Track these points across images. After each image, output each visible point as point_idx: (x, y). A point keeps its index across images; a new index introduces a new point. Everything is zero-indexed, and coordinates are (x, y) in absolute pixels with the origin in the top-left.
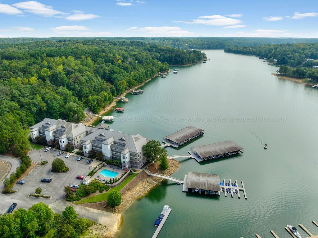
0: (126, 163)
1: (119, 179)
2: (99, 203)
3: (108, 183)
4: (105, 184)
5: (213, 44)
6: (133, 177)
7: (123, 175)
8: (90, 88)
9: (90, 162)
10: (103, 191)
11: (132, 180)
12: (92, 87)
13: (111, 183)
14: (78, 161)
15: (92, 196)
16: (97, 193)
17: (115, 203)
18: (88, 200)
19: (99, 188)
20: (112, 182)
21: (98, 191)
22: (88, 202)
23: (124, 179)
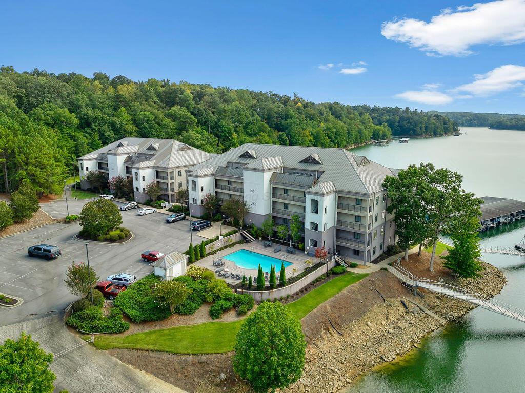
0: (321, 228)
1: (293, 280)
2: (199, 358)
3: (250, 287)
4: (235, 288)
5: (464, 118)
6: (349, 283)
7: (308, 271)
8: (236, 124)
9: (201, 227)
10: (226, 310)
11: (345, 291)
12: (241, 123)
13: (260, 287)
14: (168, 222)
15: (177, 326)
16: (201, 317)
17: (270, 367)
18: (154, 336)
19: (210, 299)
20: (267, 284)
21: (204, 310)
22: (151, 347)
23: (313, 283)
